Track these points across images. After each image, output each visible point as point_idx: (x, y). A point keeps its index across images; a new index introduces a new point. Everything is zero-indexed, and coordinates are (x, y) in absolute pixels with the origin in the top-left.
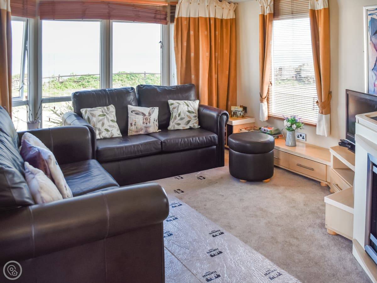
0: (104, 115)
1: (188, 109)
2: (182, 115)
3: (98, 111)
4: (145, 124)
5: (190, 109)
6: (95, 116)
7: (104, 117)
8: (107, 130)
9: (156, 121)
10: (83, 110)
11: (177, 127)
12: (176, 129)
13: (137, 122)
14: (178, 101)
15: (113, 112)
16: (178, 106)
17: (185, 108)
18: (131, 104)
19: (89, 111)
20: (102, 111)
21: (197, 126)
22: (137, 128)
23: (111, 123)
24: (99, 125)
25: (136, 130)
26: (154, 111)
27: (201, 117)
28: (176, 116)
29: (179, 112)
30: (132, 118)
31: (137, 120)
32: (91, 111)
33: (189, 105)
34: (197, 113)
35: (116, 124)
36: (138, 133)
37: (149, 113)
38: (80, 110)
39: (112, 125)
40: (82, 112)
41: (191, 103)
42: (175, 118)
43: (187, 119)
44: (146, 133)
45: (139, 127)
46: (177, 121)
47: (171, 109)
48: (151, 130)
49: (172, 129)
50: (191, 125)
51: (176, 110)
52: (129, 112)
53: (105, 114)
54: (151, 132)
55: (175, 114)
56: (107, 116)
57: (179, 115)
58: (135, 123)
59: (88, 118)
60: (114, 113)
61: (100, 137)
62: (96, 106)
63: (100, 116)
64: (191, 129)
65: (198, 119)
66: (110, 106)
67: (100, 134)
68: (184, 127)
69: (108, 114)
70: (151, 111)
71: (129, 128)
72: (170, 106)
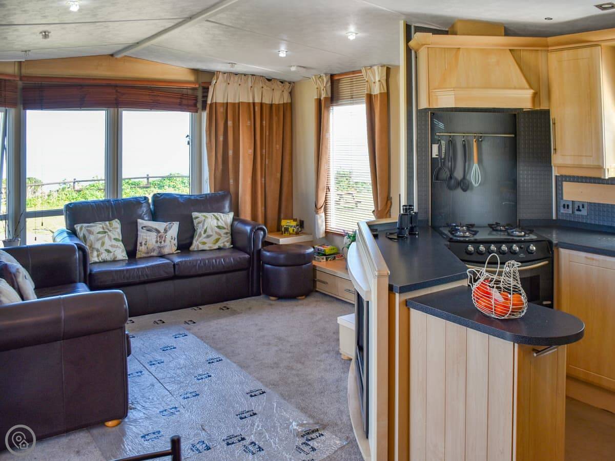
0: (105, 232)
1: (217, 224)
2: (209, 232)
3: (98, 227)
4: (159, 243)
5: (220, 224)
6: (93, 234)
7: (104, 235)
8: (108, 251)
9: (174, 240)
10: (77, 227)
11: (201, 247)
12: (199, 249)
13: (148, 241)
14: (204, 214)
15: (117, 228)
16: (205, 220)
17: (214, 223)
18: (143, 219)
19: (85, 228)
20: (103, 227)
21: (228, 245)
22: (147, 248)
23: (114, 243)
24: (98, 245)
25: (146, 251)
26: (171, 227)
27: (234, 233)
28: (200, 233)
29: (205, 227)
30: (143, 235)
31: (148, 238)
32: (88, 227)
33: (219, 218)
34: (229, 229)
35: (121, 243)
36: (149, 255)
37: (165, 230)
38: (74, 226)
39: (115, 245)
40: (76, 229)
41: (222, 216)
42: (200, 235)
43: (215, 237)
44: (160, 255)
45: (151, 247)
46: (202, 239)
47: (195, 225)
48: (166, 251)
49: (196, 249)
50: (220, 244)
51: (201, 225)
52: (139, 228)
53: (107, 231)
54: (166, 253)
55: (200, 230)
56: (109, 233)
57: (205, 231)
58: (146, 242)
59: (84, 237)
60: (119, 230)
61: (98, 259)
62: (94, 221)
63: (99, 233)
64: (220, 249)
65: (230, 237)
66: (114, 221)
67: (98, 256)
68: (210, 247)
69: (110, 231)
70: (168, 227)
71: (138, 249)
72: (194, 220)
